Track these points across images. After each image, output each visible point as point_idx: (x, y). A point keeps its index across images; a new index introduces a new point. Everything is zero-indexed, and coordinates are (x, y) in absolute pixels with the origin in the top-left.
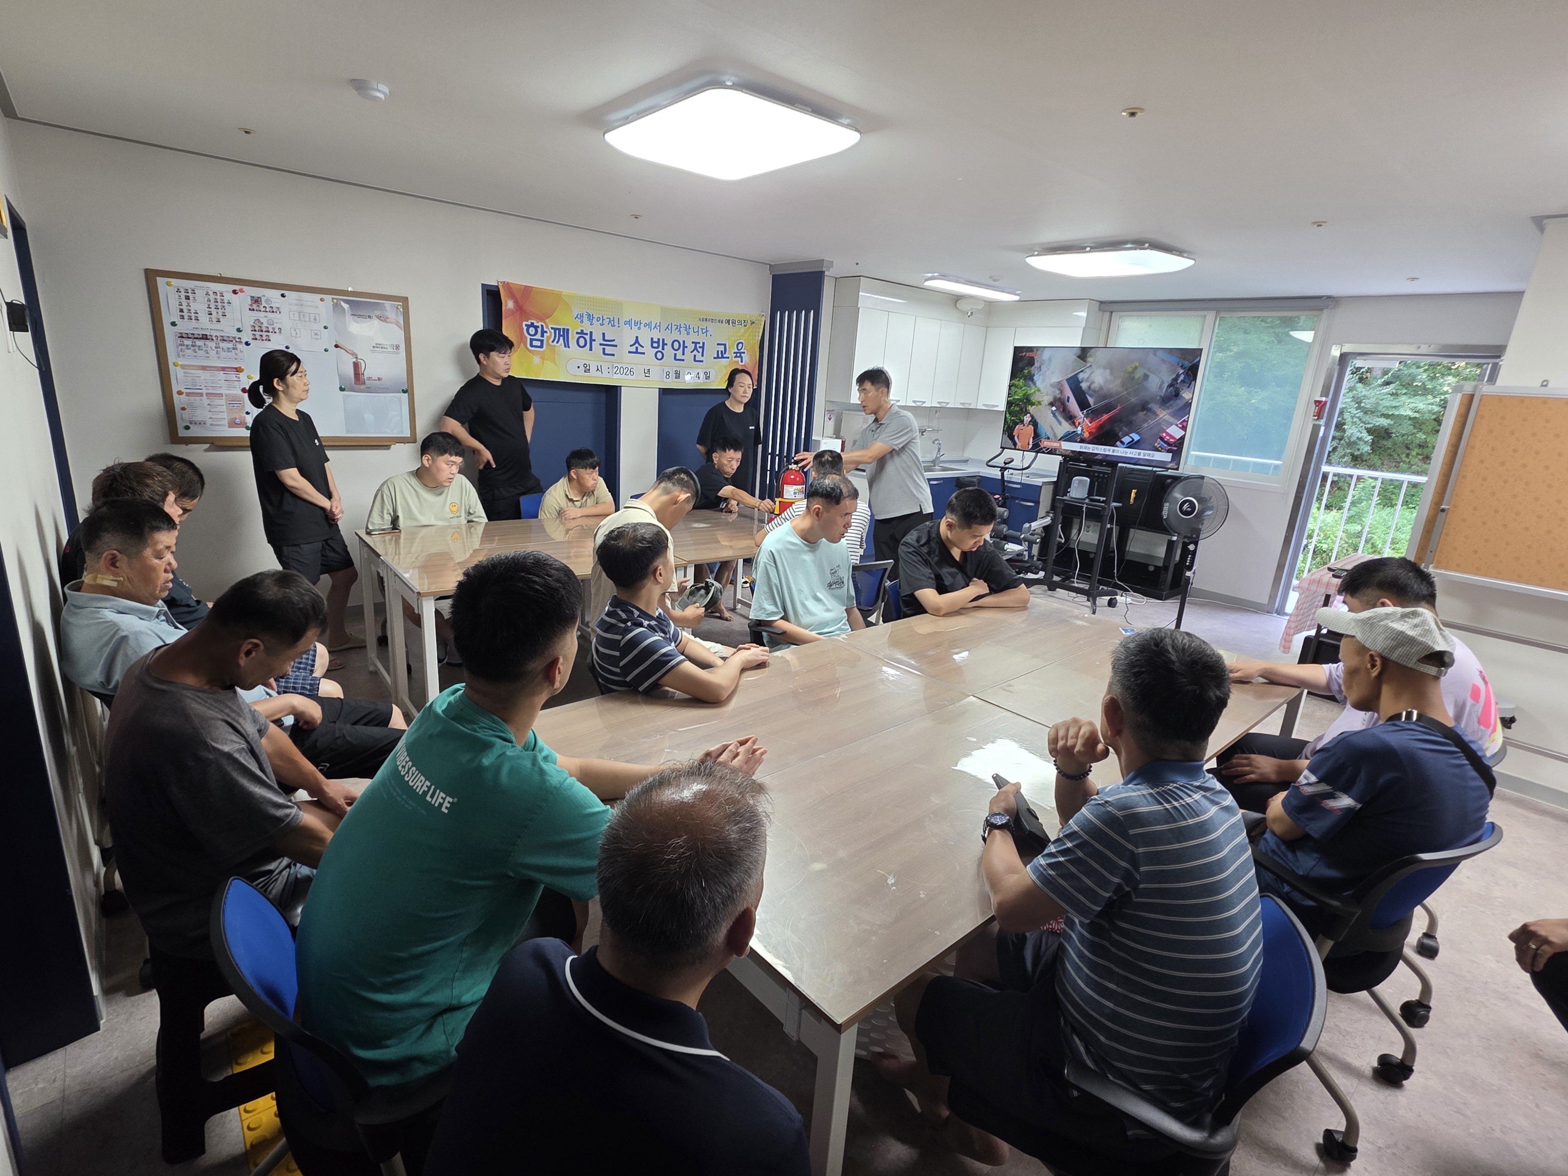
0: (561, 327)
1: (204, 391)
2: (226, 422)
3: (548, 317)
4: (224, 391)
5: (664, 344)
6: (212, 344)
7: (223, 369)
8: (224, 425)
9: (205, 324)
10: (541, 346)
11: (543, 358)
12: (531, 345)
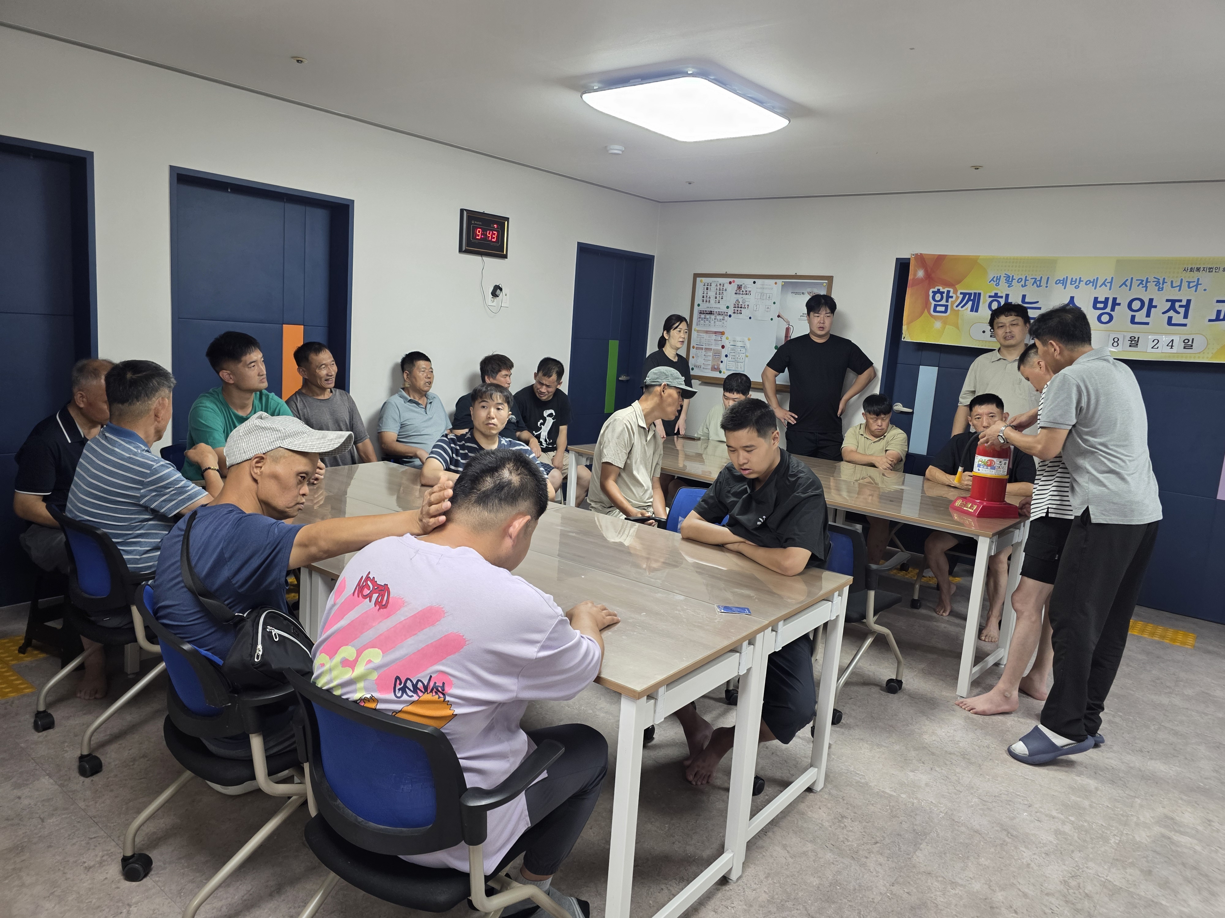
1: (704, 347)
2: (710, 367)
4: (713, 347)
5: (1115, 303)
6: (713, 317)
7: (716, 333)
8: (709, 369)
9: (713, 305)
10: (946, 312)
11: (945, 323)
12: (935, 311)
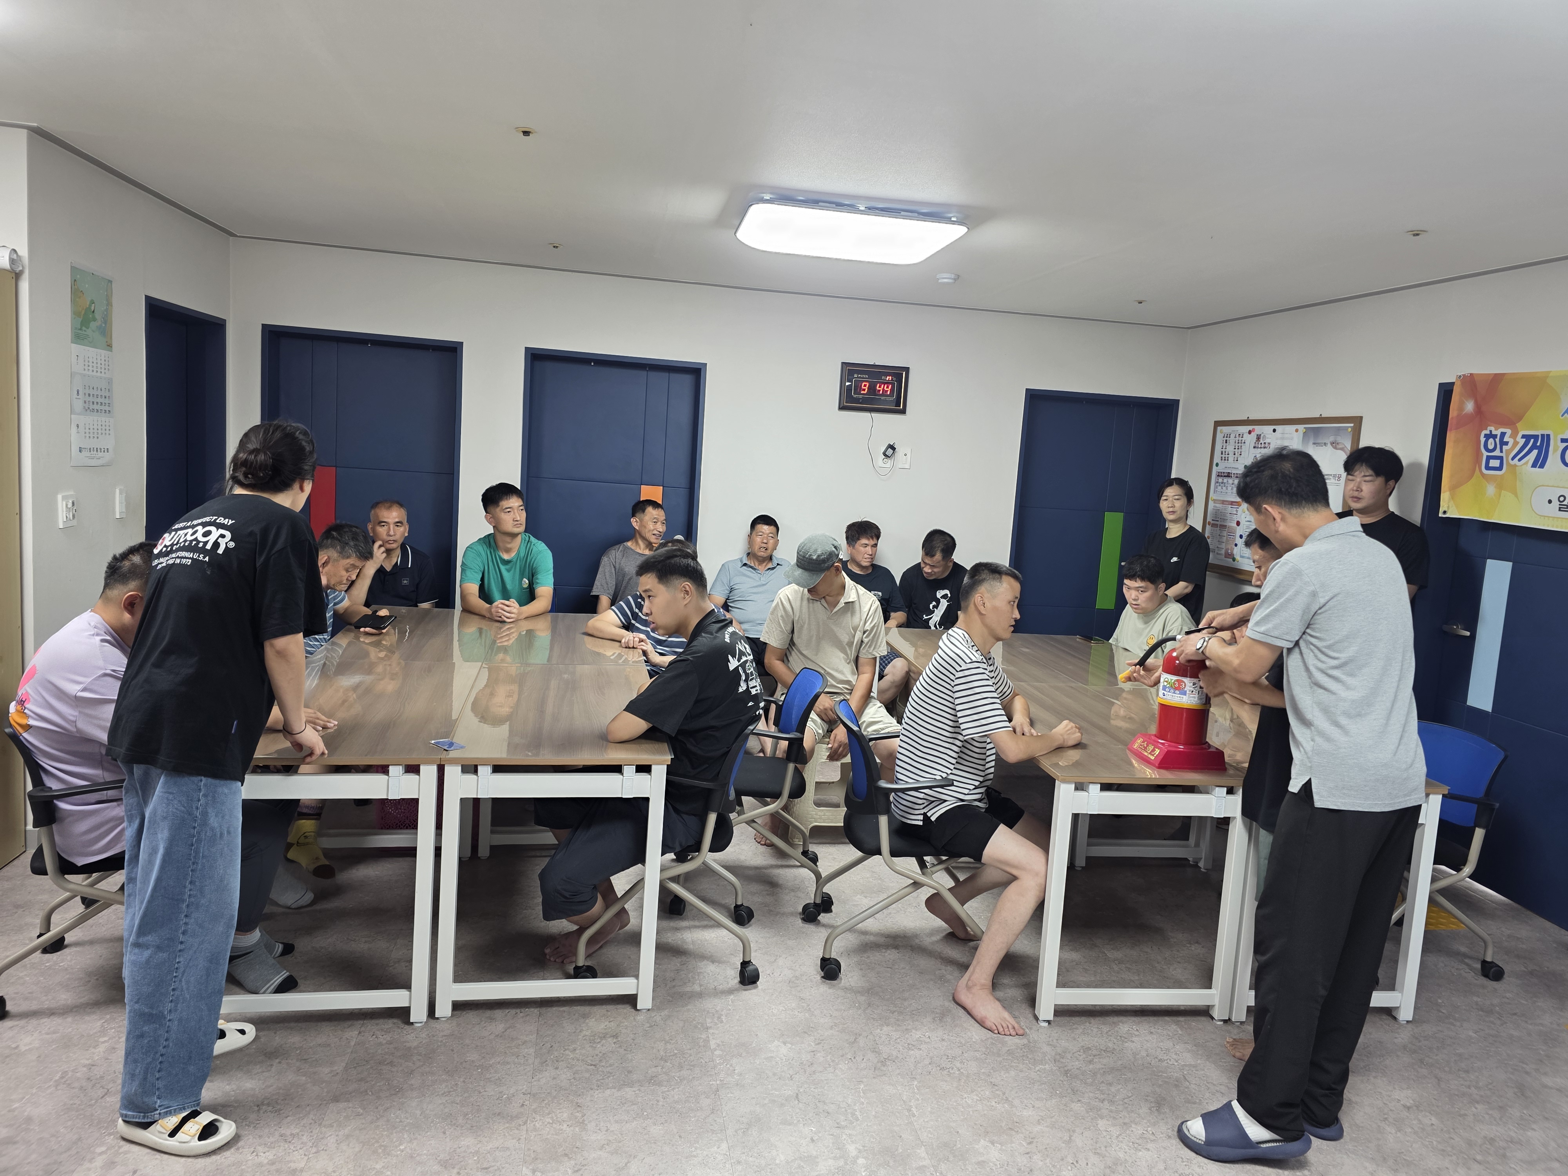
0: (1539, 433)
1: (1219, 523)
2: (1223, 552)
3: (1520, 418)
4: (1228, 523)
7: (1231, 503)
9: (1231, 464)
10: (1500, 468)
11: (1500, 487)
12: (1488, 468)
